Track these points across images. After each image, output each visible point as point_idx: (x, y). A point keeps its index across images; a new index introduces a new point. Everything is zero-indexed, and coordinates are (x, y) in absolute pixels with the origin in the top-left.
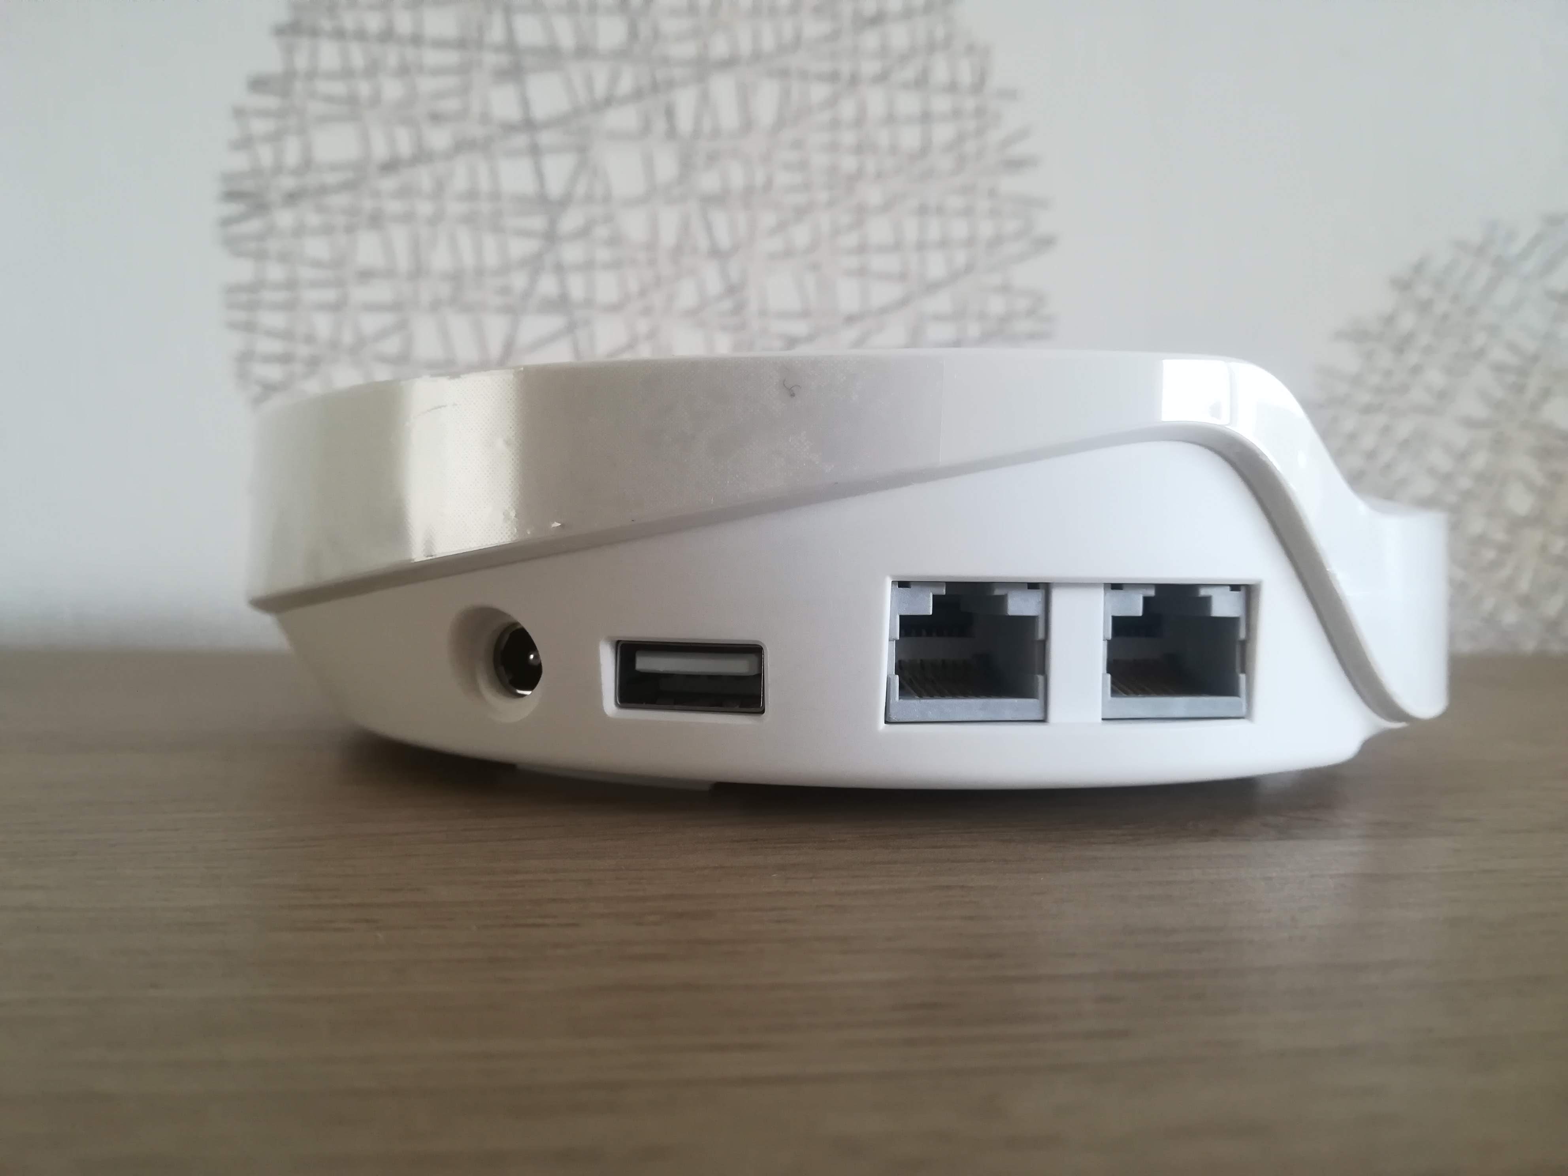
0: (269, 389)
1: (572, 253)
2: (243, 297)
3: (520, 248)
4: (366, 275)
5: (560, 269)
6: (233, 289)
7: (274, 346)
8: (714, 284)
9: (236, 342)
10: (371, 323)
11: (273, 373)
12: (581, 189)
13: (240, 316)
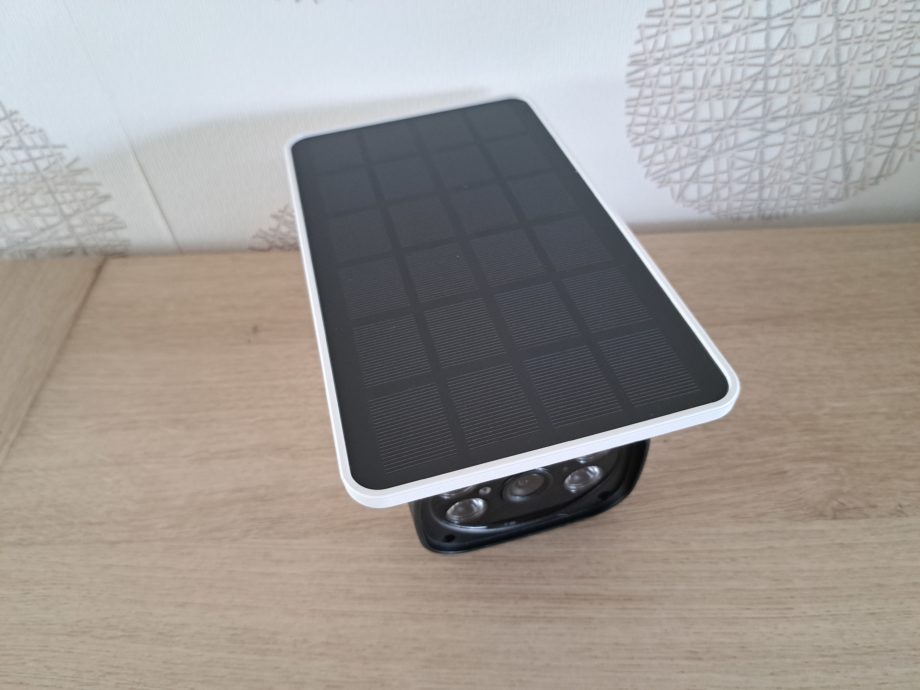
0: (639, 135)
1: (774, 71)
2: (634, 103)
3: (752, 71)
4: (684, 89)
5: (767, 78)
6: (629, 100)
7: (644, 120)
8: (833, 77)
9: (629, 119)
10: (682, 107)
11: (641, 129)
12: (784, 44)
13: (632, 110)
